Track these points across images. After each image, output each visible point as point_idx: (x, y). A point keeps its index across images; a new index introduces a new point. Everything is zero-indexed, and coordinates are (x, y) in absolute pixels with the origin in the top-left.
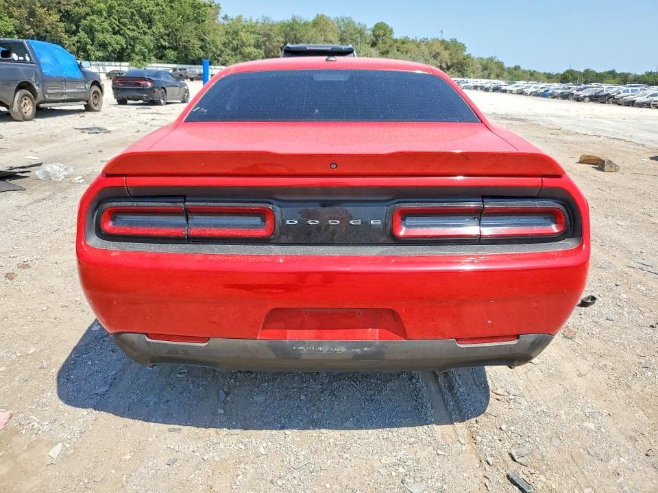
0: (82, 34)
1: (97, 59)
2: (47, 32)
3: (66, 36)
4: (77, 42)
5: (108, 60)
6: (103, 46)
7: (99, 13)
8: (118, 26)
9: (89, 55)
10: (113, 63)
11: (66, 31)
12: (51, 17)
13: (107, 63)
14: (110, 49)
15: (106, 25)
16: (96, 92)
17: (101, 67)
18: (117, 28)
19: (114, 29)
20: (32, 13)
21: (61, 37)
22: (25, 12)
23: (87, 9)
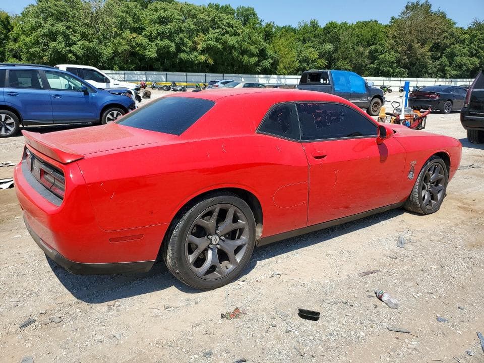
0: (444, 59)
1: (451, 77)
2: (417, 59)
3: (431, 62)
4: (438, 65)
5: (460, 77)
6: (460, 66)
7: (463, 42)
8: (476, 50)
9: (445, 74)
10: (465, 80)
11: (432, 58)
12: (423, 49)
13: (459, 80)
14: (464, 68)
15: (465, 51)
16: (378, 103)
17: (453, 83)
18: (475, 52)
19: (471, 53)
20: (410, 48)
21: (426, 63)
22: (405, 47)
23: (453, 40)
